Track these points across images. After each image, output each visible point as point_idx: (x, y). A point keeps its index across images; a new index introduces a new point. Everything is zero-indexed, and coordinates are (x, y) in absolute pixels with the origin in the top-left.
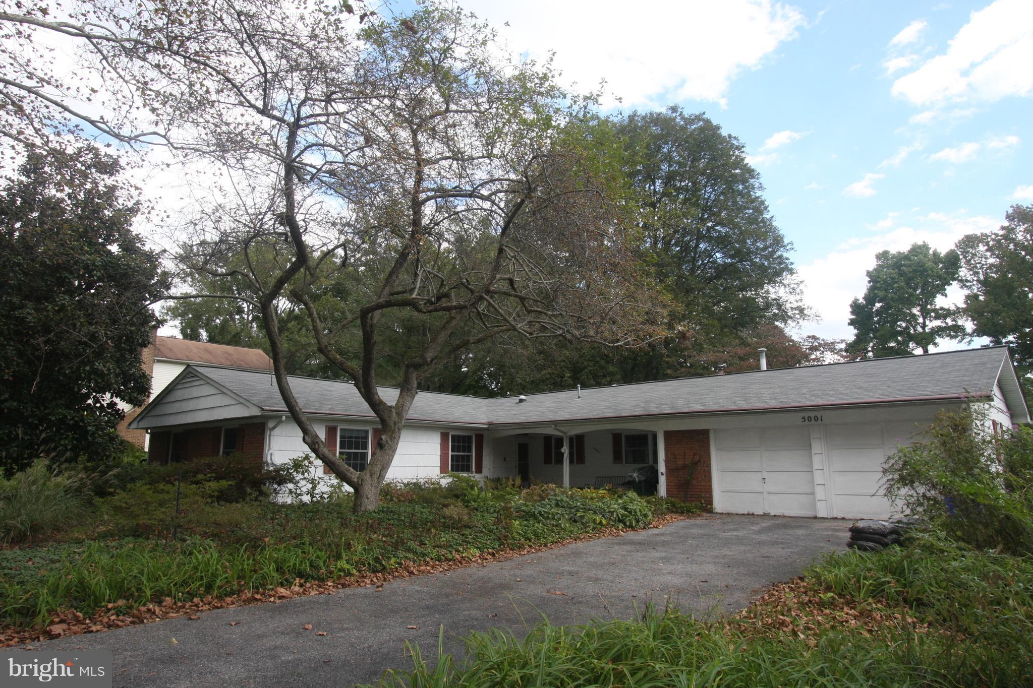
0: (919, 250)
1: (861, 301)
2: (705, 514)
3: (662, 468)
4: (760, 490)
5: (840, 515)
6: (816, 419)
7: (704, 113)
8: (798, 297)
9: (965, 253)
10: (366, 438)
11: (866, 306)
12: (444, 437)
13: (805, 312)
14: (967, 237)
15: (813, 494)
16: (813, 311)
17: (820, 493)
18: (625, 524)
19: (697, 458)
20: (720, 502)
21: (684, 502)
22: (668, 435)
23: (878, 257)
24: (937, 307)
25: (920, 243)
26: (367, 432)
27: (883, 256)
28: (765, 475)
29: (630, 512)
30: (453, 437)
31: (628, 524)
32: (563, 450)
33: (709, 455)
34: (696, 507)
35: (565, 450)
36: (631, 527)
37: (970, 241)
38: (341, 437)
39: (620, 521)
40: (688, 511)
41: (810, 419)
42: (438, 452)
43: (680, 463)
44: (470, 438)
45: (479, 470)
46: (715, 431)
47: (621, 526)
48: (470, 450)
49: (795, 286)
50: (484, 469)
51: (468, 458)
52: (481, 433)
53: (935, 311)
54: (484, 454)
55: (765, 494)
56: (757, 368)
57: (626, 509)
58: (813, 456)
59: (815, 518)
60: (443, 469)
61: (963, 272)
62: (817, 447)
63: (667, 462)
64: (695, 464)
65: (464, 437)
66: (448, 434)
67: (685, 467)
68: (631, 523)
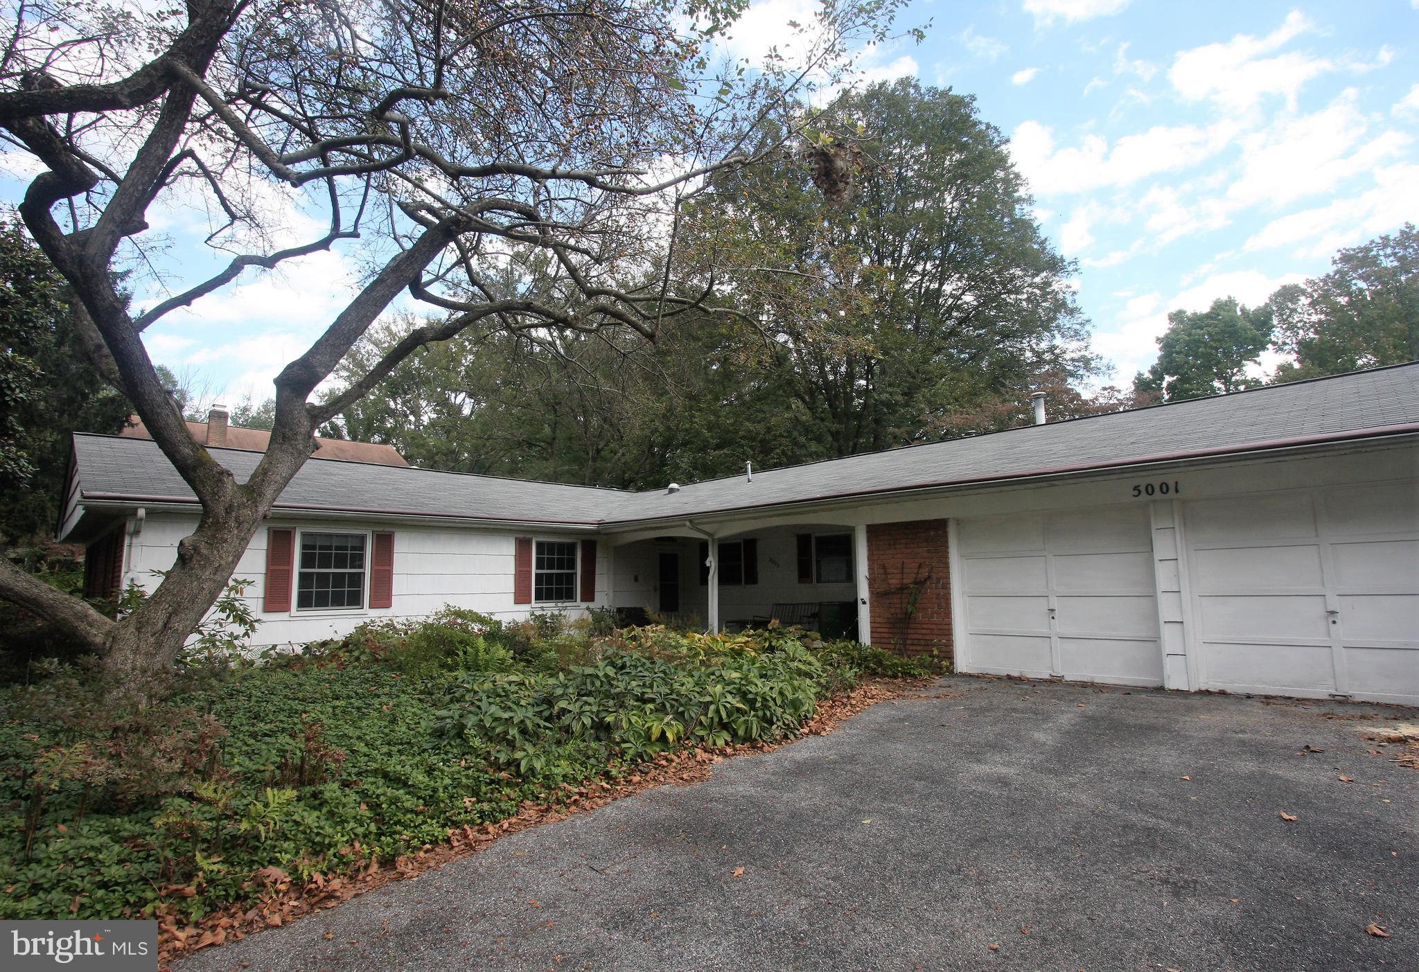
0: (1223, 308)
1: (1147, 375)
2: (939, 681)
3: (864, 592)
4: (1044, 631)
5: (1214, 686)
6: (1164, 488)
7: (950, 89)
8: (1083, 344)
9: (1281, 310)
10: (362, 548)
11: (1154, 381)
12: (522, 546)
13: (1093, 364)
14: (1284, 287)
15: (1155, 640)
16: (1105, 361)
17: (1170, 639)
18: (734, 734)
19: (924, 573)
20: (966, 657)
21: (901, 655)
22: (874, 532)
23: (1172, 318)
24: (1249, 378)
25: (1224, 298)
26: (363, 538)
27: (1177, 317)
28: (1055, 603)
29: (752, 703)
30: (539, 545)
31: (741, 732)
32: (708, 564)
33: (946, 566)
34: (922, 666)
35: (712, 562)
36: (748, 738)
37: (1288, 294)
38: (304, 547)
39: (724, 726)
40: (907, 674)
41: (1150, 490)
42: (511, 569)
43: (894, 582)
44: (571, 548)
45: (589, 595)
46: (958, 522)
47: (722, 739)
48: (572, 565)
49: (1078, 327)
50: (597, 595)
51: (570, 578)
52: (593, 538)
53: (1245, 382)
54: (598, 571)
55: (1054, 639)
56: (1030, 422)
57: (743, 695)
58: (1158, 566)
59: (1160, 690)
60: (521, 597)
61: (1277, 334)
62: (1164, 545)
63: (872, 582)
64: (920, 583)
65: (561, 545)
66: (529, 542)
67: (902, 589)
68: (748, 730)
